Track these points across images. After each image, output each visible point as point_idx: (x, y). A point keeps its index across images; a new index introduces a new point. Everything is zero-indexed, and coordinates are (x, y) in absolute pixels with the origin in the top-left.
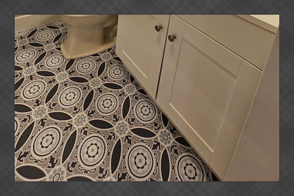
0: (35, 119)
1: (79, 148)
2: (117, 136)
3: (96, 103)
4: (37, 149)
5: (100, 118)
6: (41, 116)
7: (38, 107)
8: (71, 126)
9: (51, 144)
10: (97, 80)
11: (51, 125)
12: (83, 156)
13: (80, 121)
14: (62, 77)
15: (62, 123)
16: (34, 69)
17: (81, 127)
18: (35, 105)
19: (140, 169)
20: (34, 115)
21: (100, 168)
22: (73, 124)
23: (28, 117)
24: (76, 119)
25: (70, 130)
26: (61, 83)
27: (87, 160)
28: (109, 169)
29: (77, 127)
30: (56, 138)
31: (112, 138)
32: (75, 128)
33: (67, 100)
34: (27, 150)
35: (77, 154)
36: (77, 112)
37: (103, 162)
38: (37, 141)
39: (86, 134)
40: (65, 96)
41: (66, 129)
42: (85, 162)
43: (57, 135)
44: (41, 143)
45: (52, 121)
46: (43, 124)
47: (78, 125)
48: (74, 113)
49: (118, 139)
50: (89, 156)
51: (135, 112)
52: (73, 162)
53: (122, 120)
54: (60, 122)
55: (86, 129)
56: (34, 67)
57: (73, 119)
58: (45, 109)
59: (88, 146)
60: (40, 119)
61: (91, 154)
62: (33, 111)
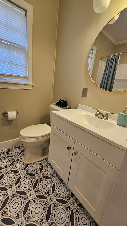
0: (10, 194)
1: (31, 209)
2: (49, 203)
3: (39, 186)
4: (11, 210)
5: (41, 194)
6: (13, 193)
7: (11, 188)
8: (27, 198)
9: (17, 207)
10: (40, 174)
11: (17, 197)
12: (33, 213)
13: (31, 195)
14: (22, 173)
15: (23, 196)
16: (9, 169)
17: (32, 198)
18: (10, 187)
19: (60, 220)
20: (9, 192)
21: (41, 219)
22: (28, 197)
23: (7, 193)
24: (29, 194)
25: (27, 200)
26: (22, 176)
27: (35, 215)
28: (45, 220)
29: (30, 199)
30: (20, 204)
31: (47, 204)
32: (29, 199)
33: (25, 185)
34: (6, 210)
35: (30, 212)
36: (30, 191)
37: (43, 216)
38: (11, 206)
39: (34, 202)
40: (24, 182)
41: (25, 199)
42: (34, 216)
43: (20, 202)
44: (13, 207)
45: (18, 195)
46: (14, 197)
47: (30, 198)
48: (28, 191)
49: (50, 205)
50: (36, 213)
51: (58, 191)
52: (28, 216)
53: (51, 195)
54: (22, 196)
55: (34, 200)
56: (9, 168)
57: (28, 194)
58: (15, 189)
59: (35, 208)
60: (12, 194)
61: (37, 212)
62: (9, 190)
